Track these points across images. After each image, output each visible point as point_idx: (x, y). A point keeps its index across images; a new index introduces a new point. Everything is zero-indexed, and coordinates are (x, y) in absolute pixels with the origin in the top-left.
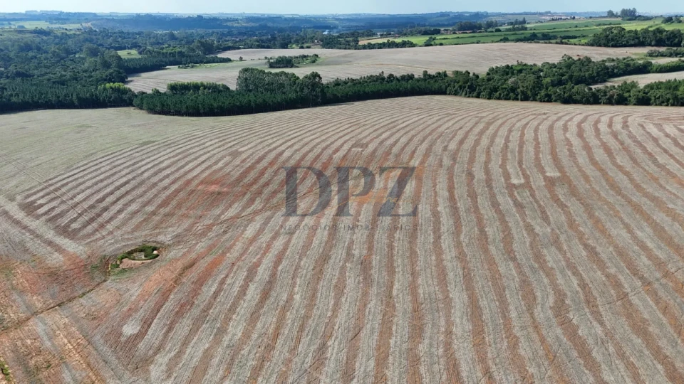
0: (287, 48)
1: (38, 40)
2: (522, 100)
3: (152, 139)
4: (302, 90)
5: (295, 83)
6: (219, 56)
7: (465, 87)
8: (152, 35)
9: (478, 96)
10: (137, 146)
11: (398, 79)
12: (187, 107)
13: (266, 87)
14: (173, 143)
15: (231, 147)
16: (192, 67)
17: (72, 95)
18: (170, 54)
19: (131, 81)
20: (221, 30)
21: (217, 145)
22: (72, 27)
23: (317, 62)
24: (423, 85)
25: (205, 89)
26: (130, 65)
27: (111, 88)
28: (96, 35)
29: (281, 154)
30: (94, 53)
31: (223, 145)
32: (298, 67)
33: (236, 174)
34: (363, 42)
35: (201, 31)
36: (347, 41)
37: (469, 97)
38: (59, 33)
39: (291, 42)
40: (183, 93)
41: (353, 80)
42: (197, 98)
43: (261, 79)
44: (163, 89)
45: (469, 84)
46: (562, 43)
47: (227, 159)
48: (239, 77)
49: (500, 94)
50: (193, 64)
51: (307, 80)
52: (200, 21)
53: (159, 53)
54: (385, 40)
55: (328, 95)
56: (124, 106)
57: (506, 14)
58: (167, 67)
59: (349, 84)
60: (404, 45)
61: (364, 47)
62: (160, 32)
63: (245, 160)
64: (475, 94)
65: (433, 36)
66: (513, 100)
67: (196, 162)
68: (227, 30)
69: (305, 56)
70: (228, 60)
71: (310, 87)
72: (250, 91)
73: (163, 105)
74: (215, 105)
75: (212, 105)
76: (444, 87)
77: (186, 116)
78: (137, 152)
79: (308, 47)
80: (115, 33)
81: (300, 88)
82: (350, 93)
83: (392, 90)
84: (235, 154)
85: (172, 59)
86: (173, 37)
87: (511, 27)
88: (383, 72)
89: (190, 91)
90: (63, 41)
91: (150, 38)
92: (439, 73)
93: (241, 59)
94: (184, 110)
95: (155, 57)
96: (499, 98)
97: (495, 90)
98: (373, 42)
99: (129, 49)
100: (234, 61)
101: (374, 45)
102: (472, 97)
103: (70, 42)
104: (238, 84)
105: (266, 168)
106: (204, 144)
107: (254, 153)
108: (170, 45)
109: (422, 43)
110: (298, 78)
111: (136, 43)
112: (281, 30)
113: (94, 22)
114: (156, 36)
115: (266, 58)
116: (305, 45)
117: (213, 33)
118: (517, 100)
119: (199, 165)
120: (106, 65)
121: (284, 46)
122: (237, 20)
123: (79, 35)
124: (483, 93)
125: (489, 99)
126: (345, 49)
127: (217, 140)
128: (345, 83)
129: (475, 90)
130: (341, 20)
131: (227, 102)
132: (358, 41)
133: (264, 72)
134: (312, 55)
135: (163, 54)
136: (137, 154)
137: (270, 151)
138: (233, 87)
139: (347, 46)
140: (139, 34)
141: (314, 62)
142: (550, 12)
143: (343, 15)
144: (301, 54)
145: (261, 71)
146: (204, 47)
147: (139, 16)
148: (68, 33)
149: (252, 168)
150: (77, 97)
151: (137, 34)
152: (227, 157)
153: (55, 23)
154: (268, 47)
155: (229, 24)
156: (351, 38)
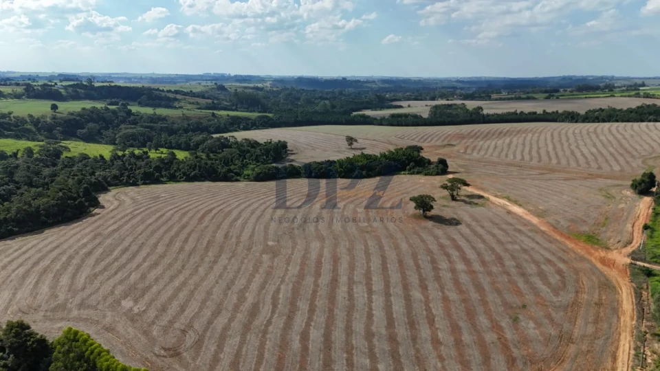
4: (471, 116)
7: (569, 118)
24: (542, 117)
34: (494, 96)
37: (570, 122)
41: (497, 114)
54: (513, 96)
64: (574, 121)
65: (553, 94)
70: (401, 107)
79: (452, 100)
88: (516, 110)
92: (554, 112)
93: (409, 106)
98: (503, 97)
100: (404, 107)
116: (449, 99)
121: (433, 100)
128: (493, 115)
132: (491, 96)
155: (369, 85)
156: (484, 95)
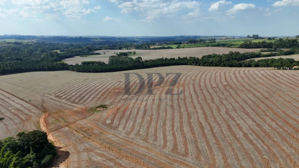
1: (16, 46)
2: (215, 66)
5: (132, 61)
6: (95, 52)
7: (194, 62)
8: (63, 44)
11: (169, 60)
14: (96, 79)
15: (117, 80)
16: (86, 56)
17: (45, 66)
18: (75, 51)
20: (91, 42)
21: (112, 80)
24: (179, 62)
25: (96, 63)
32: (131, 56)
33: (123, 87)
34: (152, 47)
36: (145, 47)
37: (196, 65)
38: (24, 44)
39: (122, 47)
40: (87, 65)
41: (152, 60)
42: (94, 66)
43: (118, 60)
44: (80, 64)
46: (229, 47)
47: (118, 83)
48: (109, 59)
49: (207, 64)
51: (136, 60)
52: (81, 39)
54: (160, 46)
55: (144, 65)
57: (207, 37)
58: (75, 56)
59: (151, 61)
60: (168, 48)
61: (153, 49)
64: (198, 64)
65: (180, 45)
69: (130, 52)
70: (99, 54)
71: (138, 62)
72: (114, 64)
76: (186, 62)
78: (85, 82)
79: (130, 49)
80: (48, 44)
81: (134, 62)
82: (152, 64)
83: (167, 64)
86: (72, 45)
87: (210, 41)
88: (163, 57)
89: (90, 64)
91: (63, 46)
92: (184, 58)
93: (105, 53)
94: (92, 70)
95: (69, 53)
96: (207, 66)
98: (156, 47)
99: (56, 50)
100: (102, 54)
101: (157, 48)
104: (109, 62)
106: (107, 79)
109: (176, 47)
110: (133, 59)
111: (58, 48)
112: (116, 43)
113: (37, 39)
114: (65, 45)
115: (115, 53)
116: (129, 48)
117: (88, 44)
118: (213, 66)
119: (109, 85)
121: (120, 49)
122: (96, 39)
124: (201, 64)
125: (203, 66)
128: (149, 61)
132: (150, 47)
134: (133, 52)
135: (72, 51)
138: (107, 63)
139: (146, 49)
141: (134, 54)
142: (225, 36)
143: (140, 37)
146: (88, 49)
147: (54, 37)
151: (56, 44)
153: (20, 40)
155: (93, 40)
156: (147, 46)
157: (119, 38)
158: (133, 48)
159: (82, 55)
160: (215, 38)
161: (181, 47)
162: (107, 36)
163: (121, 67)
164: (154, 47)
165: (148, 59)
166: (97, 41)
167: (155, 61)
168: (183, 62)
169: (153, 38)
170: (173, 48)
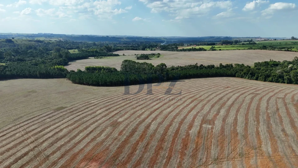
0: (145, 50)
1: (37, 44)
2: (288, 83)
3: (64, 106)
4: (155, 73)
5: (151, 69)
6: (114, 53)
7: (248, 74)
8: (86, 43)
9: (257, 79)
10: (52, 112)
11: (206, 67)
12: (92, 81)
13: (136, 70)
14: (76, 110)
15: (113, 116)
16: (101, 58)
17: (37, 71)
18: (91, 51)
19: (70, 64)
20: (116, 42)
21: (104, 114)
22: (53, 40)
23: (160, 57)
24: (221, 71)
25: (104, 70)
26: (72, 56)
27: (57, 68)
28: (62, 43)
29: (148, 127)
30: (58, 50)
31: (108, 114)
32: (151, 59)
33: (114, 149)
34: (180, 48)
35: (107, 42)
36: (172, 48)
37: (251, 79)
38: (46, 42)
39: (146, 48)
40: (93, 72)
41: (181, 67)
42: (99, 75)
43: (134, 66)
44: (83, 69)
45: (250, 72)
47: (109, 130)
48: (122, 64)
49: (272, 79)
50: (101, 57)
51: (158, 67)
52: (107, 38)
53: (86, 51)
54: (191, 47)
55: (170, 75)
56: (62, 78)
57: (240, 38)
58: (89, 58)
59: (179, 69)
60: (201, 50)
61: (181, 50)
62: (90, 42)
63: (122, 131)
64: (255, 78)
65: (214, 46)
66: (282, 83)
67: (86, 132)
68: (118, 42)
69: (154, 54)
70: (118, 55)
71: (160, 71)
72: (128, 71)
73: (80, 79)
74: (108, 80)
75: (106, 80)
76: (234, 73)
77: (92, 86)
78: (50, 118)
79: (154, 50)
80: (70, 42)
81: (155, 71)
82: (182, 75)
83: (205, 74)
84: (115, 125)
85: (92, 54)
86: (95, 44)
87: (248, 43)
88: (197, 63)
89: (96, 71)
90: (47, 45)
91: (85, 45)
92: (228, 65)
93: (124, 55)
94: (91, 82)
95: (84, 53)
96: (272, 81)
97: (268, 76)
98: (185, 48)
99: (74, 49)
100: (120, 55)
101: (186, 49)
102: (253, 79)
103: (50, 46)
104: (121, 68)
105: (137, 143)
106: (95, 112)
107: (129, 124)
108: (93, 48)
109: (209, 49)
110: (153, 66)
111: (78, 46)
112: (141, 43)
113: (63, 38)
114: (87, 44)
115: (135, 55)
116: (153, 49)
117: (112, 43)
118: (284, 83)
119: (88, 135)
120: (61, 56)
121: (143, 49)
122: (123, 38)
123: (55, 43)
124: (260, 78)
125: (265, 81)
126: (172, 51)
127: (104, 109)
128: (177, 68)
129: (254, 76)
130: (167, 39)
131: (114, 79)
132: (178, 48)
133: (135, 62)
134: (157, 54)
135: (88, 51)
136: (48, 120)
137: (141, 123)
138: (119, 69)
140: (81, 43)
141: (158, 57)
142: (260, 37)
143: (167, 37)
144: (152, 53)
145: (134, 61)
146: (107, 49)
147: (82, 36)
148: (50, 42)
149: (126, 142)
150: (39, 72)
151: (80, 43)
152: (109, 128)
153: (48, 38)
154: (136, 50)
156: (174, 47)
157: (146, 38)
158: (158, 49)
159: (97, 56)
160: (252, 39)
161: (216, 49)
162: (134, 36)
163: (135, 78)
164: (183, 48)
165: (176, 66)
166: (123, 40)
167: (185, 69)
168: (229, 72)
169: (182, 38)
170: (206, 50)
